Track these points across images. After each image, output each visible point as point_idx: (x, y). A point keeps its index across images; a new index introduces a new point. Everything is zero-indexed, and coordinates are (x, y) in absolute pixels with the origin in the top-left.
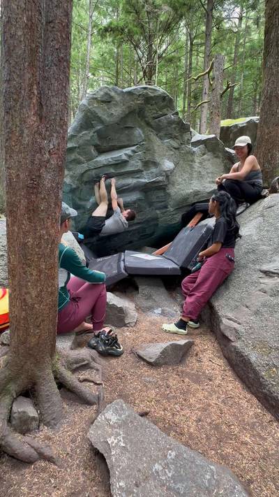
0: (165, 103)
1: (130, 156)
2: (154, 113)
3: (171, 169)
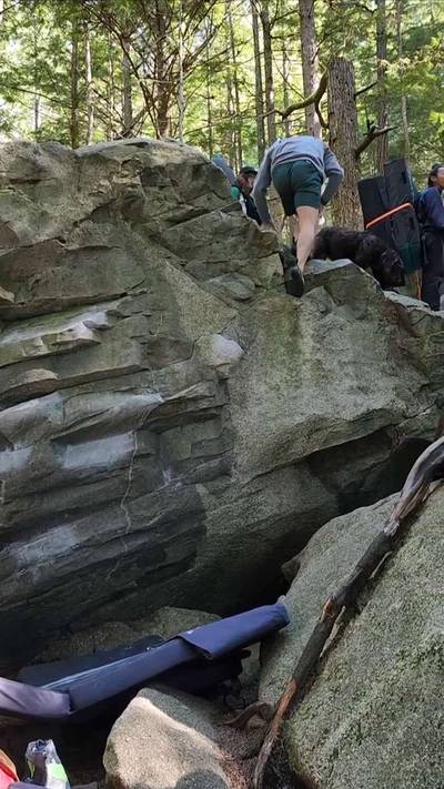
0: (201, 181)
2: (170, 209)
3: (232, 360)
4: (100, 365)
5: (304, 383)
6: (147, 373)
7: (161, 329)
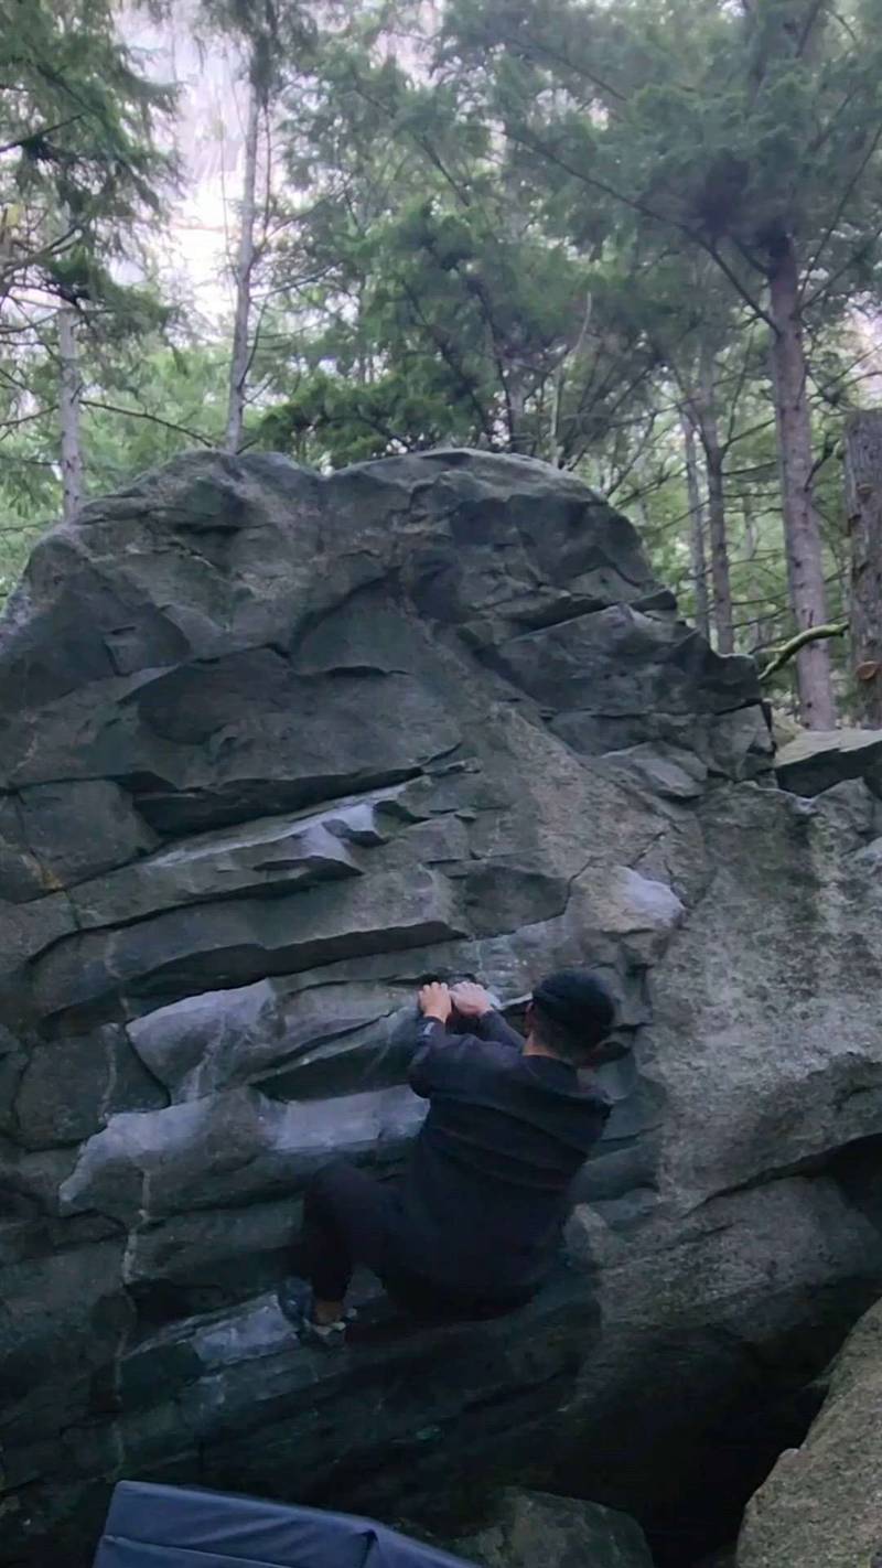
0: (586, 540)
1: (363, 842)
2: (517, 595)
3: (659, 922)
4: (360, 918)
5: (823, 984)
6: (464, 944)
7: (496, 847)
